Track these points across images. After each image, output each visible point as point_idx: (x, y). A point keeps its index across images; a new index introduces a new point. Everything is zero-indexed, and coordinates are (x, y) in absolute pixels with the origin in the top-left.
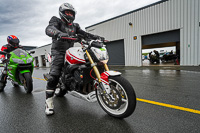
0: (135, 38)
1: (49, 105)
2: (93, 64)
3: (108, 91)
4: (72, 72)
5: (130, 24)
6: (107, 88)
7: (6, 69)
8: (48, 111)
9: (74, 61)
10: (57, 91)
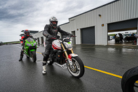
0: (103, 25)
1: (44, 69)
2: (65, 50)
3: (71, 64)
4: (55, 53)
5: (100, 15)
6: (71, 63)
7: (23, 48)
8: (43, 72)
9: (56, 48)
10: (48, 62)
